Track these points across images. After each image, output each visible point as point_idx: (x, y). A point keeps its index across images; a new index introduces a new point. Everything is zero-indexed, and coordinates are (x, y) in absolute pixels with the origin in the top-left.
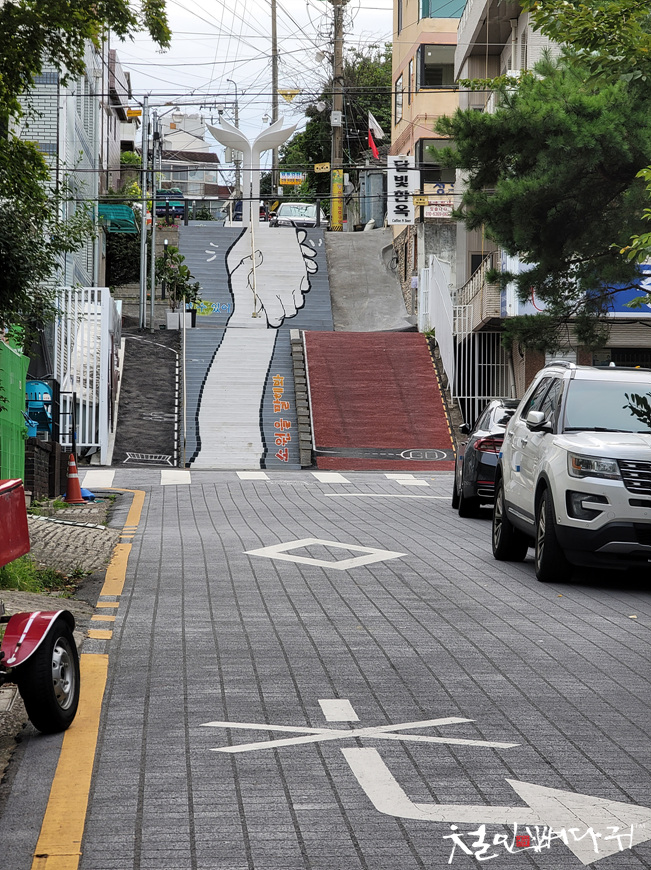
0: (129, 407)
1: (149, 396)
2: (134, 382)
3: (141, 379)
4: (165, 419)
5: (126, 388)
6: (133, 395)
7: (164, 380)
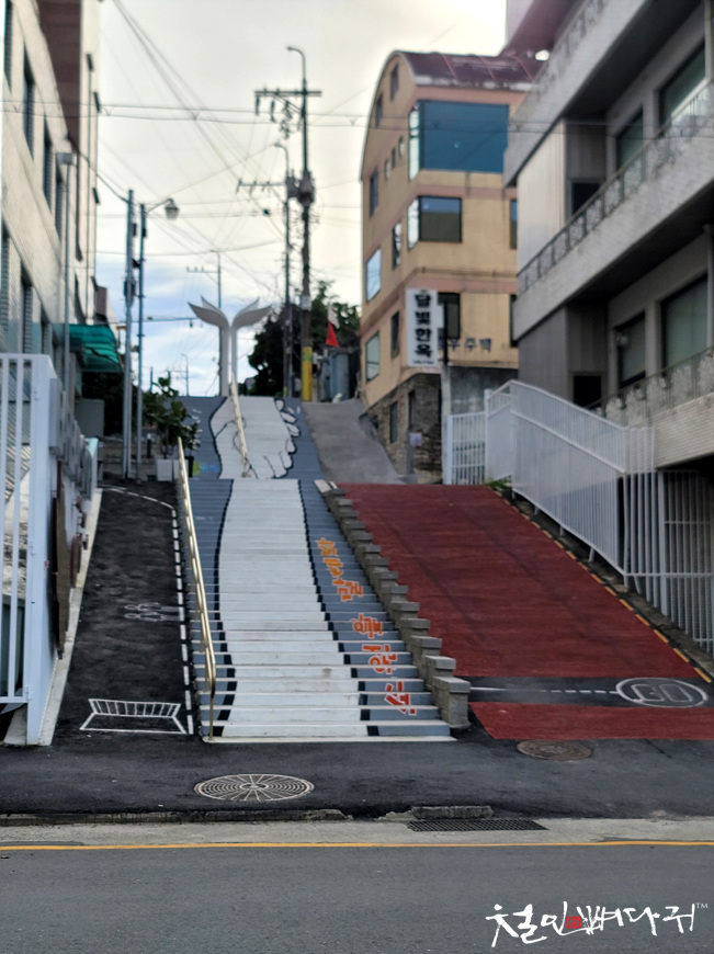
0: (102, 595)
1: (135, 573)
2: (110, 550)
3: (122, 546)
4: (163, 618)
5: (100, 561)
6: (110, 571)
7: (157, 547)
